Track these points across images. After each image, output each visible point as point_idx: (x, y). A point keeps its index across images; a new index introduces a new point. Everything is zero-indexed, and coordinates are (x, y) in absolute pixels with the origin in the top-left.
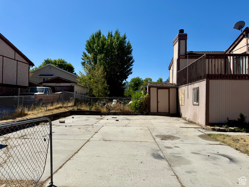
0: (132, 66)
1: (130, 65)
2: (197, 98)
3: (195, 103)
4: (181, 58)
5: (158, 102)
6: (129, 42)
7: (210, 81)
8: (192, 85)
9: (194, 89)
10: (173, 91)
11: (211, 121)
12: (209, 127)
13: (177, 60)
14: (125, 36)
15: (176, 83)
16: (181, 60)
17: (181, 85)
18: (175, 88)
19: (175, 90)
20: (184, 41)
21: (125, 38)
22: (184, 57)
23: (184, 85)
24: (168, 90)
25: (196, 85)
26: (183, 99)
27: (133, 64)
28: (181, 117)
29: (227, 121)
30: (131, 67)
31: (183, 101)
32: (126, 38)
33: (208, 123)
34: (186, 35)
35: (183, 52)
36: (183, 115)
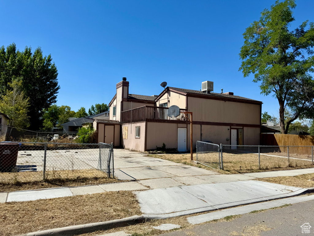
0: (57, 93)
1: (55, 92)
2: (138, 133)
3: (137, 137)
4: (124, 101)
5: (105, 137)
6: (54, 65)
7: (148, 123)
8: (135, 124)
9: (136, 127)
10: (117, 127)
11: (148, 148)
12: (147, 152)
13: (121, 102)
14: (50, 58)
15: (120, 121)
16: (124, 102)
17: (125, 123)
18: (119, 125)
19: (119, 126)
20: (126, 87)
21: (49, 60)
22: (126, 100)
23: (128, 123)
24: (113, 126)
25: (138, 124)
26: (127, 134)
27: (58, 91)
28: (124, 149)
29: (156, 148)
30: (55, 95)
31: (127, 136)
32: (51, 60)
33: (146, 150)
34: (128, 83)
35: (125, 96)
36: (126, 147)
